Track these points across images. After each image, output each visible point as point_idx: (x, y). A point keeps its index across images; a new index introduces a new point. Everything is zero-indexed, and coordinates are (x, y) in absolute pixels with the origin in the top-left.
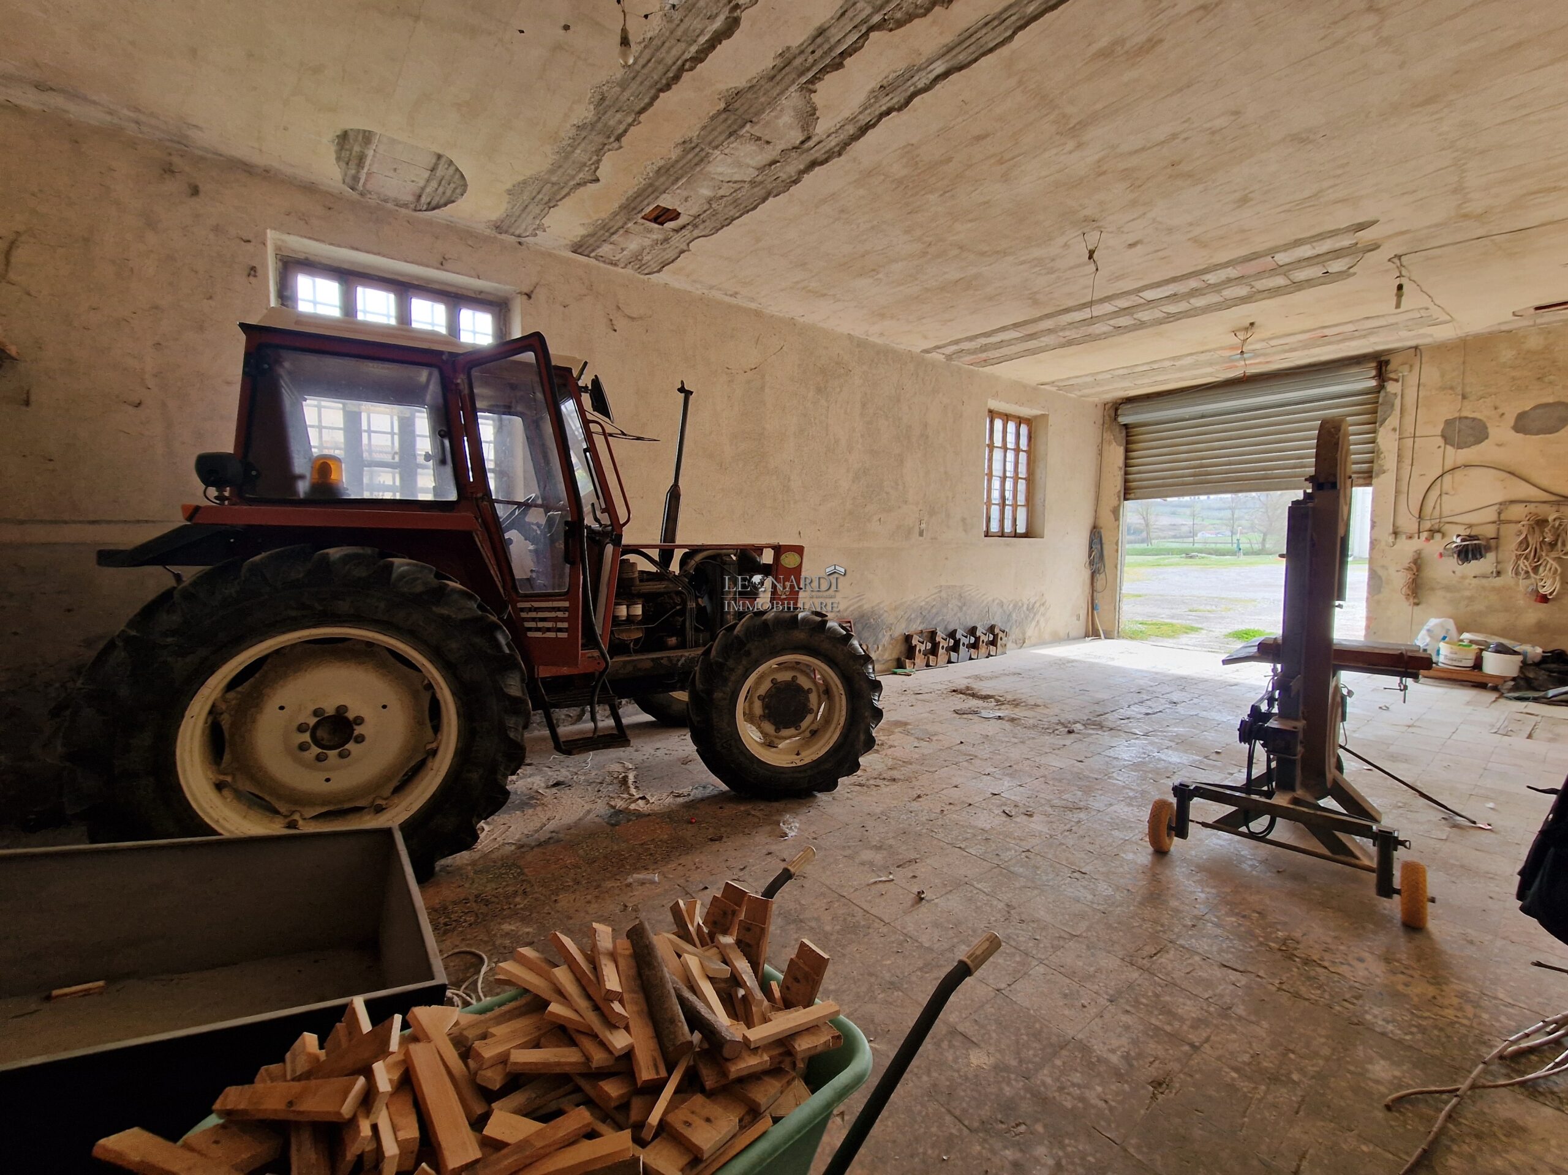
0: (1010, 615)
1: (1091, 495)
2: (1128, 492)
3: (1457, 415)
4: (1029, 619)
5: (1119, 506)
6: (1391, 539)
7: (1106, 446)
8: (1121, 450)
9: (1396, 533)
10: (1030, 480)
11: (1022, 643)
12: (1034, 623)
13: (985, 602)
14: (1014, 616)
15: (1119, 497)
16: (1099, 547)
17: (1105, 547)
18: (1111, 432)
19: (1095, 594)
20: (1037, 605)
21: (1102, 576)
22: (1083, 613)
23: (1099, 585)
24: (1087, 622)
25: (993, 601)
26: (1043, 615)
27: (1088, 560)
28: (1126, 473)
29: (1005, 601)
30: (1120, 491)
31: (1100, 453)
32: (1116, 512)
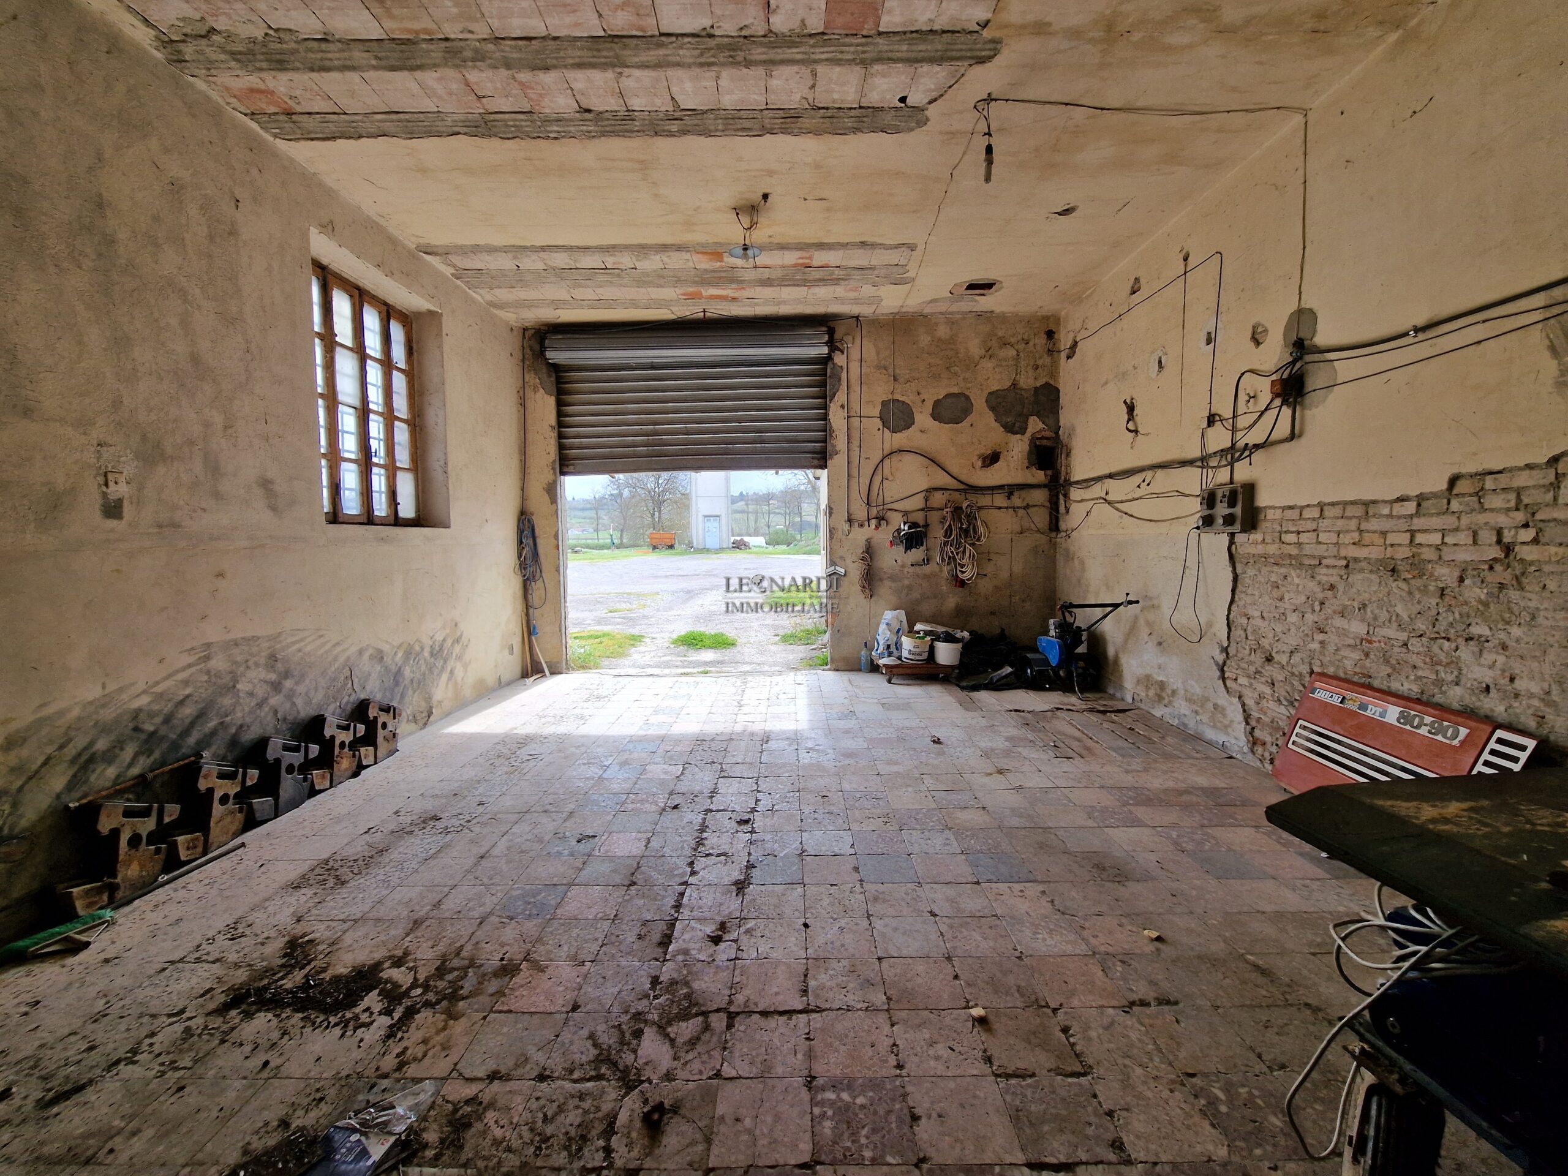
0: (399, 672)
1: (515, 463)
2: (566, 463)
3: (890, 397)
4: (436, 671)
5: (555, 482)
6: (847, 527)
7: (529, 393)
8: (551, 401)
9: (850, 521)
10: (417, 424)
11: (426, 717)
12: (445, 677)
13: (341, 660)
14: (407, 672)
15: (554, 469)
16: (531, 541)
17: (540, 542)
18: (536, 373)
19: (531, 611)
20: (449, 642)
21: (540, 583)
22: (516, 641)
23: (536, 597)
24: (523, 652)
25: (361, 652)
26: (459, 658)
27: (517, 562)
28: (561, 436)
29: (386, 648)
30: (554, 461)
31: (523, 404)
32: (552, 491)
